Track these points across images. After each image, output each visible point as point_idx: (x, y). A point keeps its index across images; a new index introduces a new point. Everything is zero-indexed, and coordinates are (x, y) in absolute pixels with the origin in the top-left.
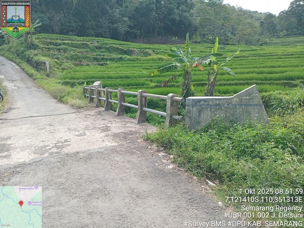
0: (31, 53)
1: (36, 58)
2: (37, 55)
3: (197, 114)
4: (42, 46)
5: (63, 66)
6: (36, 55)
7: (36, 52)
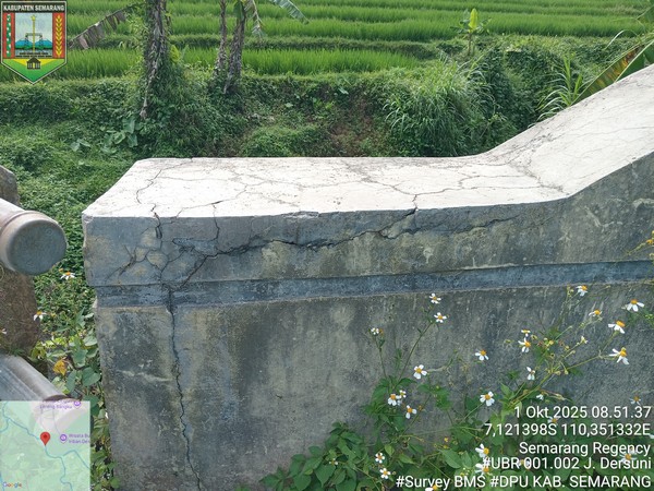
3: (228, 366)
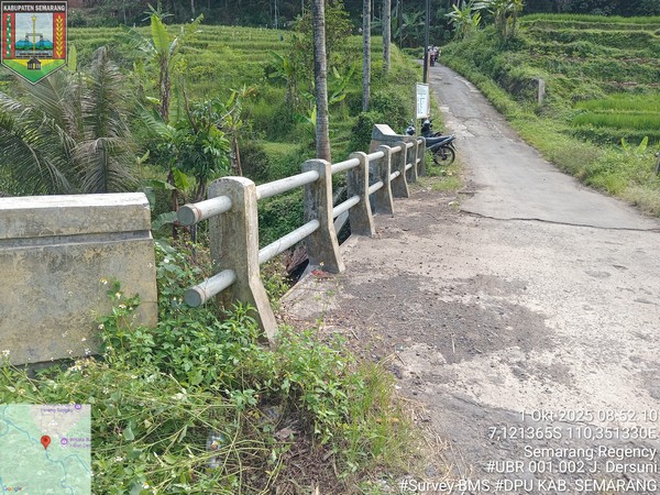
0: (505, 59)
1: (516, 71)
2: (520, 63)
4: (533, 43)
5: (577, 91)
6: (516, 63)
7: (518, 56)
